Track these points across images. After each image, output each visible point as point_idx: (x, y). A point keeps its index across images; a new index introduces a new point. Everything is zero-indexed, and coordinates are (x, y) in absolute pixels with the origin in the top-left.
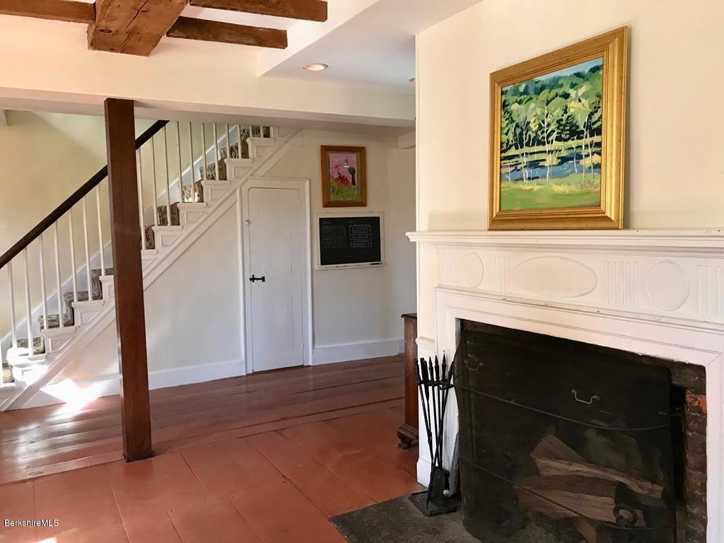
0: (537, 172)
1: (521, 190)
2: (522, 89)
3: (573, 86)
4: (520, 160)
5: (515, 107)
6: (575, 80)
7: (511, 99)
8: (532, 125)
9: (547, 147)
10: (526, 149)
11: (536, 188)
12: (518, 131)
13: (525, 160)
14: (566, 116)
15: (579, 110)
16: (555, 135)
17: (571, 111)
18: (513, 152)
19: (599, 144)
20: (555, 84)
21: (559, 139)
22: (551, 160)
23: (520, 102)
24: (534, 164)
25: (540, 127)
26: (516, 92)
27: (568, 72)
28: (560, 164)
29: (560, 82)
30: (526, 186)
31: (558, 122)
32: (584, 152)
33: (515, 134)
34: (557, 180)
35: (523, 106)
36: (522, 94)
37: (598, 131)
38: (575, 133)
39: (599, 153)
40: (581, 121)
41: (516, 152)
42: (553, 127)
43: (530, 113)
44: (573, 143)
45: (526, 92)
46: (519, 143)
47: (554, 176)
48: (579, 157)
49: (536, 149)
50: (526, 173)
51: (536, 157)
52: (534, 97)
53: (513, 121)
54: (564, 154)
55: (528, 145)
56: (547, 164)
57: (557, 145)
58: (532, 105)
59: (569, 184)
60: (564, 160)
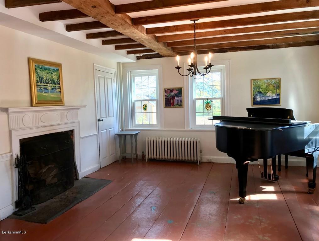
0: (47, 91)
1: (42, 95)
2: (40, 67)
3: (53, 72)
4: (42, 86)
5: (39, 71)
6: (54, 71)
7: (38, 69)
8: (44, 78)
9: (49, 85)
10: (43, 84)
11: (47, 95)
12: (40, 78)
13: (43, 87)
14: (52, 78)
15: (55, 78)
16: (50, 82)
17: (53, 78)
18: (39, 84)
19: (60, 87)
20: (49, 69)
21: (51, 83)
22: (50, 88)
23: (40, 70)
24: (45, 89)
25: (46, 79)
26: (39, 67)
27: (52, 68)
28: (52, 90)
29: (50, 70)
30: (44, 94)
31: (51, 79)
32: (57, 88)
33: (40, 79)
34: (52, 93)
35: (41, 72)
36: (40, 68)
37: (60, 84)
38: (54, 83)
39: (60, 89)
40: (56, 81)
41: (41, 84)
42: (49, 80)
43: (44, 74)
44: (54, 85)
45: (41, 68)
46: (41, 82)
47: (51, 92)
48: (56, 89)
49: (46, 84)
50: (44, 90)
51: (46, 87)
52: (44, 71)
53: (38, 75)
54: (53, 87)
55: (43, 83)
56: (49, 89)
57: (51, 85)
58: (44, 73)
59: (54, 95)
60: (53, 89)
